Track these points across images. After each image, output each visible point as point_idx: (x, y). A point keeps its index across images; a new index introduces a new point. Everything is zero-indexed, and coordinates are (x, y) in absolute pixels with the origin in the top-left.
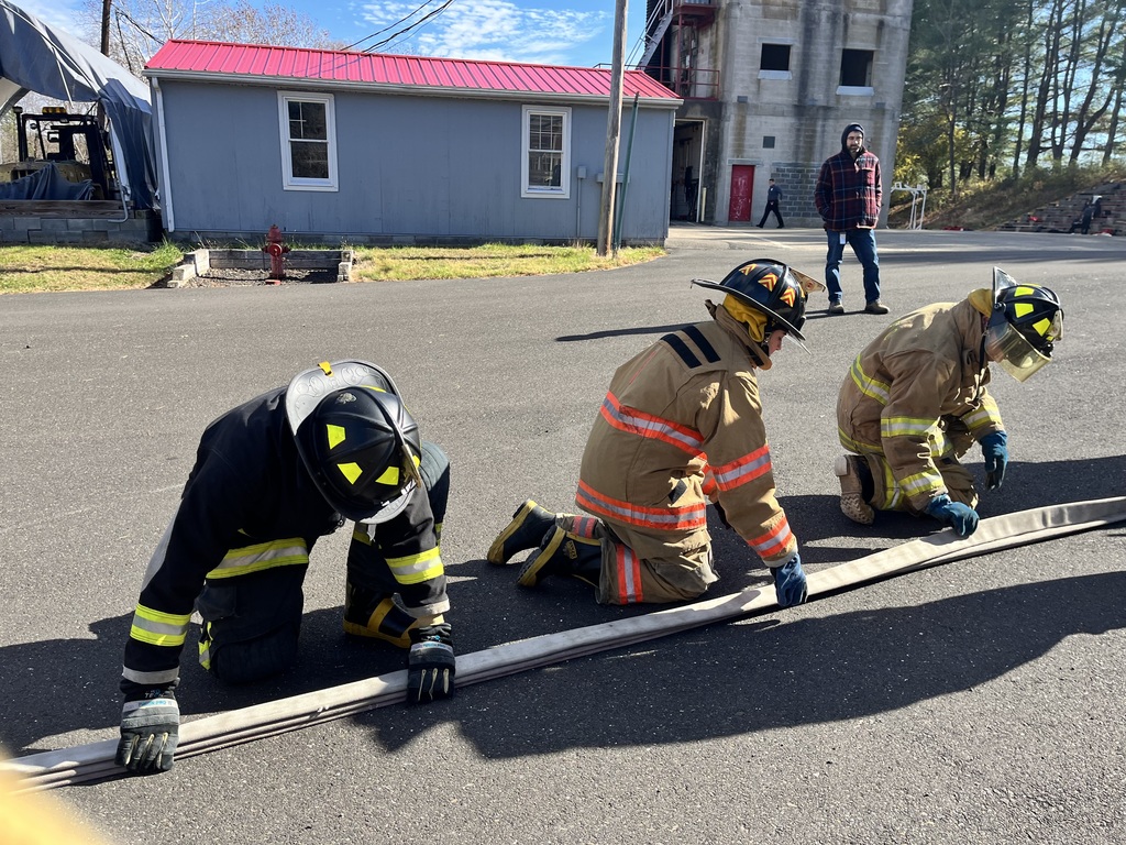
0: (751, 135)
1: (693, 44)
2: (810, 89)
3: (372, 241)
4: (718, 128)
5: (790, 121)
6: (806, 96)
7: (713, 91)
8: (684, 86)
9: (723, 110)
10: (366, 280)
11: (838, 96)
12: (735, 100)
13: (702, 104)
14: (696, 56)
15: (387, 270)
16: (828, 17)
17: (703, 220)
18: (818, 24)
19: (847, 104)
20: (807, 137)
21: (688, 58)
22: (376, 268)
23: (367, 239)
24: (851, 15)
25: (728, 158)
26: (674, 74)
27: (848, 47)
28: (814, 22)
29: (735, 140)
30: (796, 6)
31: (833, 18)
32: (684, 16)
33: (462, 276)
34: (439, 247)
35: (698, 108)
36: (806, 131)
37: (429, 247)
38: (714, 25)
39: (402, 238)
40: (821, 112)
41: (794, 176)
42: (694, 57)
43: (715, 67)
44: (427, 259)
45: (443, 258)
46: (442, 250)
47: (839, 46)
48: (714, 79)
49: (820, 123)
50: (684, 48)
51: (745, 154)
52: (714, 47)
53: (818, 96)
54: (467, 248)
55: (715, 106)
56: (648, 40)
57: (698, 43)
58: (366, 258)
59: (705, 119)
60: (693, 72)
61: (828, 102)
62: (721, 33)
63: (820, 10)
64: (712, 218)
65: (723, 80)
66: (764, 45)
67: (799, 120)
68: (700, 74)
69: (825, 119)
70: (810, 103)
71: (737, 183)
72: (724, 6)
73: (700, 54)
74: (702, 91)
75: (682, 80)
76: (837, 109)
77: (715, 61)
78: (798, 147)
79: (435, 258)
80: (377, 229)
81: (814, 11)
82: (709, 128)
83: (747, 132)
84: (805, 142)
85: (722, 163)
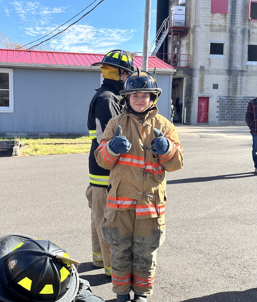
0: (207, 83)
1: (178, 43)
2: (234, 63)
3: (29, 135)
4: (191, 80)
5: (225, 77)
6: (232, 66)
7: (188, 63)
8: (174, 62)
9: (193, 72)
10: (26, 155)
11: (247, 66)
12: (199, 68)
13: (183, 70)
14: (180, 48)
15: (36, 150)
16: (240, 31)
17: (185, 122)
18: (236, 34)
19: (252, 69)
20: (234, 84)
21: (176, 49)
22: (31, 149)
23: (26, 134)
24: (251, 30)
25: (196, 94)
26: (170, 56)
27: (250, 44)
28: (234, 33)
29: (200, 86)
30: (225, 26)
31: (243, 31)
32: (174, 31)
33: (72, 153)
34: (61, 138)
35: (181, 71)
36: (233, 81)
37: (56, 138)
38: (188, 35)
39: (43, 134)
40: (240, 73)
41: (228, 102)
42: (179, 49)
43: (189, 53)
44: (55, 144)
45: (63, 144)
46: (62, 139)
47: (247, 43)
48: (188, 58)
49: (239, 78)
50: (174, 45)
51: (204, 92)
52: (188, 44)
53: (237, 65)
54: (74, 138)
55: (189, 71)
56: (157, 41)
57: (180, 43)
58: (26, 144)
59: (185, 77)
60: (178, 56)
61: (242, 68)
62: (191, 38)
63: (237, 28)
64: (189, 121)
65: (193, 59)
66: (211, 43)
67: (229, 77)
68: (182, 56)
69: (242, 76)
70: (234, 69)
71: (201, 105)
72: (192, 27)
73: (181, 47)
74: (183, 64)
75: (174, 59)
76: (247, 72)
77: (189, 50)
78: (229, 89)
79: (59, 144)
80: (31, 130)
81: (234, 28)
82: (187, 80)
83: (205, 82)
84: (233, 86)
85: (194, 96)
